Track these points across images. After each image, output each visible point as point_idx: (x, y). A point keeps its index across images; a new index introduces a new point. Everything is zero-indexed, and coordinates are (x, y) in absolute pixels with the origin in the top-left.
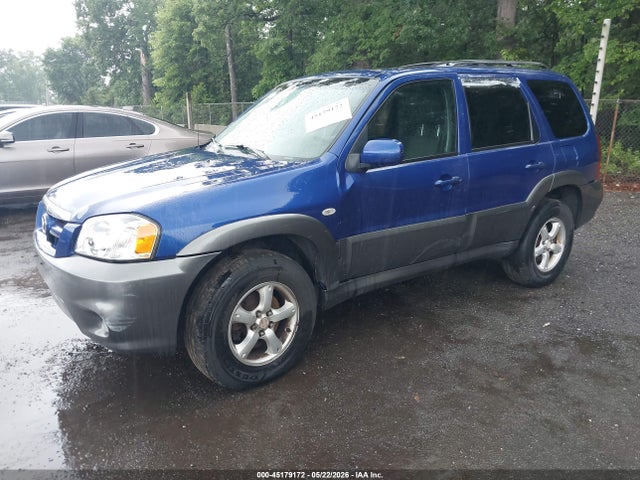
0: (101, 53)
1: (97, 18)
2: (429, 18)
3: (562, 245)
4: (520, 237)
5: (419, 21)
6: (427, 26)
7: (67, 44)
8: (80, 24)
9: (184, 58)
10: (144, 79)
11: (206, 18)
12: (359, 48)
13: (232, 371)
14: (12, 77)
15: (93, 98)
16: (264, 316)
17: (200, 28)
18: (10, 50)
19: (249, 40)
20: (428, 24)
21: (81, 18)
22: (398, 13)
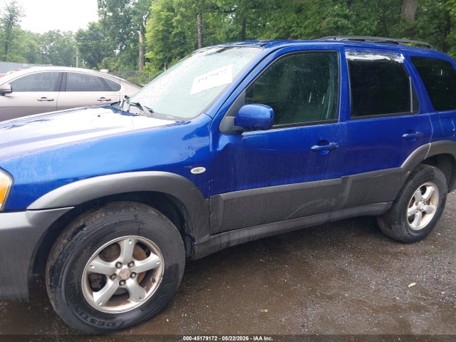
0: (113, 35)
1: (111, 10)
2: (347, 12)
3: (434, 206)
4: (394, 198)
5: (338, 15)
6: (345, 18)
7: (92, 27)
8: (100, 13)
9: (168, 38)
10: (141, 53)
11: (183, 9)
12: (292, 34)
13: (86, 318)
14: (58, 49)
15: (106, 65)
16: (125, 267)
17: (178, 17)
18: (58, 31)
19: (215, 27)
20: (346, 17)
21: (101, 9)
22: (324, 9)
